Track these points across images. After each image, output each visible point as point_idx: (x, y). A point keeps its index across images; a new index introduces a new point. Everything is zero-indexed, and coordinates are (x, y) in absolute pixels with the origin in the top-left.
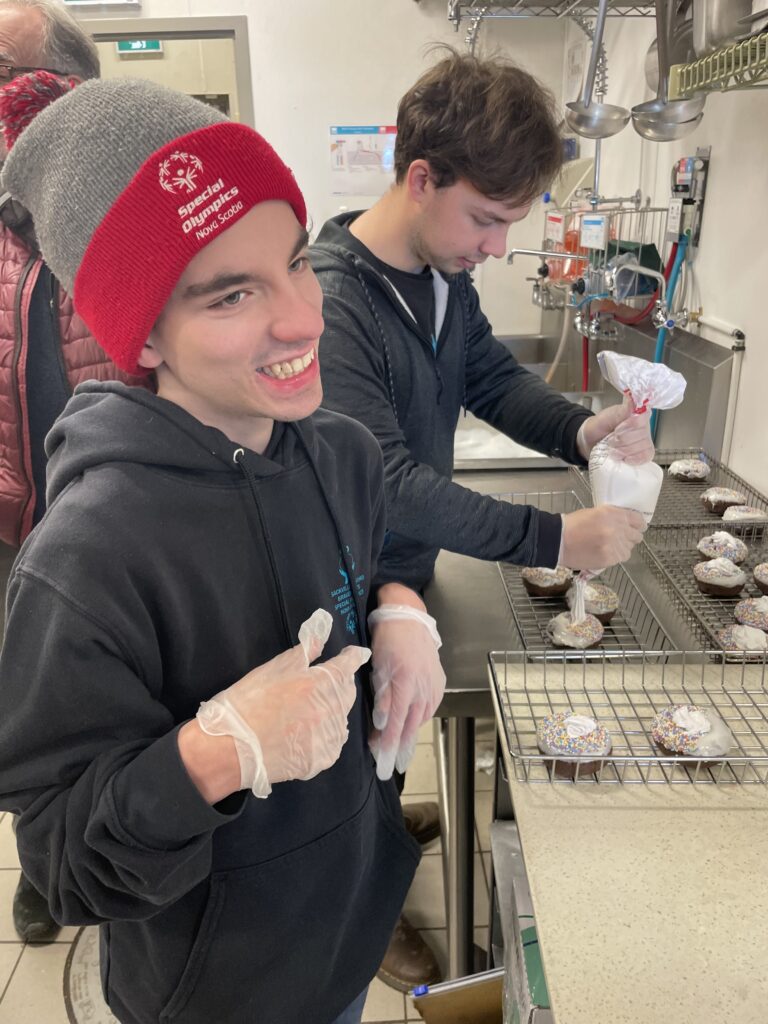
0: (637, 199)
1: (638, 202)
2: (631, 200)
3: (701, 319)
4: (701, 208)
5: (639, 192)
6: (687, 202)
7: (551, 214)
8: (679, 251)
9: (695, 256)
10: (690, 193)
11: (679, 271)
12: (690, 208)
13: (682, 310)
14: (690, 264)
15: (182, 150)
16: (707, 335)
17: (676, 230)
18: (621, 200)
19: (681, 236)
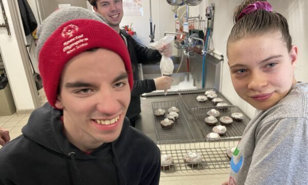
0: (199, 17)
1: (199, 18)
2: (197, 17)
3: (214, 52)
4: (213, 21)
5: (199, 15)
6: (209, 19)
7: (177, 22)
8: (208, 33)
9: (212, 34)
10: (210, 17)
11: (208, 39)
12: (210, 21)
13: (209, 49)
14: (211, 36)
15: (73, 24)
16: (216, 56)
17: (207, 27)
18: (195, 17)
19: (208, 29)
